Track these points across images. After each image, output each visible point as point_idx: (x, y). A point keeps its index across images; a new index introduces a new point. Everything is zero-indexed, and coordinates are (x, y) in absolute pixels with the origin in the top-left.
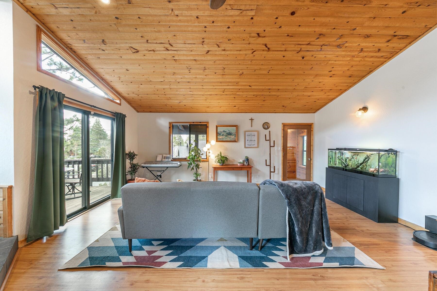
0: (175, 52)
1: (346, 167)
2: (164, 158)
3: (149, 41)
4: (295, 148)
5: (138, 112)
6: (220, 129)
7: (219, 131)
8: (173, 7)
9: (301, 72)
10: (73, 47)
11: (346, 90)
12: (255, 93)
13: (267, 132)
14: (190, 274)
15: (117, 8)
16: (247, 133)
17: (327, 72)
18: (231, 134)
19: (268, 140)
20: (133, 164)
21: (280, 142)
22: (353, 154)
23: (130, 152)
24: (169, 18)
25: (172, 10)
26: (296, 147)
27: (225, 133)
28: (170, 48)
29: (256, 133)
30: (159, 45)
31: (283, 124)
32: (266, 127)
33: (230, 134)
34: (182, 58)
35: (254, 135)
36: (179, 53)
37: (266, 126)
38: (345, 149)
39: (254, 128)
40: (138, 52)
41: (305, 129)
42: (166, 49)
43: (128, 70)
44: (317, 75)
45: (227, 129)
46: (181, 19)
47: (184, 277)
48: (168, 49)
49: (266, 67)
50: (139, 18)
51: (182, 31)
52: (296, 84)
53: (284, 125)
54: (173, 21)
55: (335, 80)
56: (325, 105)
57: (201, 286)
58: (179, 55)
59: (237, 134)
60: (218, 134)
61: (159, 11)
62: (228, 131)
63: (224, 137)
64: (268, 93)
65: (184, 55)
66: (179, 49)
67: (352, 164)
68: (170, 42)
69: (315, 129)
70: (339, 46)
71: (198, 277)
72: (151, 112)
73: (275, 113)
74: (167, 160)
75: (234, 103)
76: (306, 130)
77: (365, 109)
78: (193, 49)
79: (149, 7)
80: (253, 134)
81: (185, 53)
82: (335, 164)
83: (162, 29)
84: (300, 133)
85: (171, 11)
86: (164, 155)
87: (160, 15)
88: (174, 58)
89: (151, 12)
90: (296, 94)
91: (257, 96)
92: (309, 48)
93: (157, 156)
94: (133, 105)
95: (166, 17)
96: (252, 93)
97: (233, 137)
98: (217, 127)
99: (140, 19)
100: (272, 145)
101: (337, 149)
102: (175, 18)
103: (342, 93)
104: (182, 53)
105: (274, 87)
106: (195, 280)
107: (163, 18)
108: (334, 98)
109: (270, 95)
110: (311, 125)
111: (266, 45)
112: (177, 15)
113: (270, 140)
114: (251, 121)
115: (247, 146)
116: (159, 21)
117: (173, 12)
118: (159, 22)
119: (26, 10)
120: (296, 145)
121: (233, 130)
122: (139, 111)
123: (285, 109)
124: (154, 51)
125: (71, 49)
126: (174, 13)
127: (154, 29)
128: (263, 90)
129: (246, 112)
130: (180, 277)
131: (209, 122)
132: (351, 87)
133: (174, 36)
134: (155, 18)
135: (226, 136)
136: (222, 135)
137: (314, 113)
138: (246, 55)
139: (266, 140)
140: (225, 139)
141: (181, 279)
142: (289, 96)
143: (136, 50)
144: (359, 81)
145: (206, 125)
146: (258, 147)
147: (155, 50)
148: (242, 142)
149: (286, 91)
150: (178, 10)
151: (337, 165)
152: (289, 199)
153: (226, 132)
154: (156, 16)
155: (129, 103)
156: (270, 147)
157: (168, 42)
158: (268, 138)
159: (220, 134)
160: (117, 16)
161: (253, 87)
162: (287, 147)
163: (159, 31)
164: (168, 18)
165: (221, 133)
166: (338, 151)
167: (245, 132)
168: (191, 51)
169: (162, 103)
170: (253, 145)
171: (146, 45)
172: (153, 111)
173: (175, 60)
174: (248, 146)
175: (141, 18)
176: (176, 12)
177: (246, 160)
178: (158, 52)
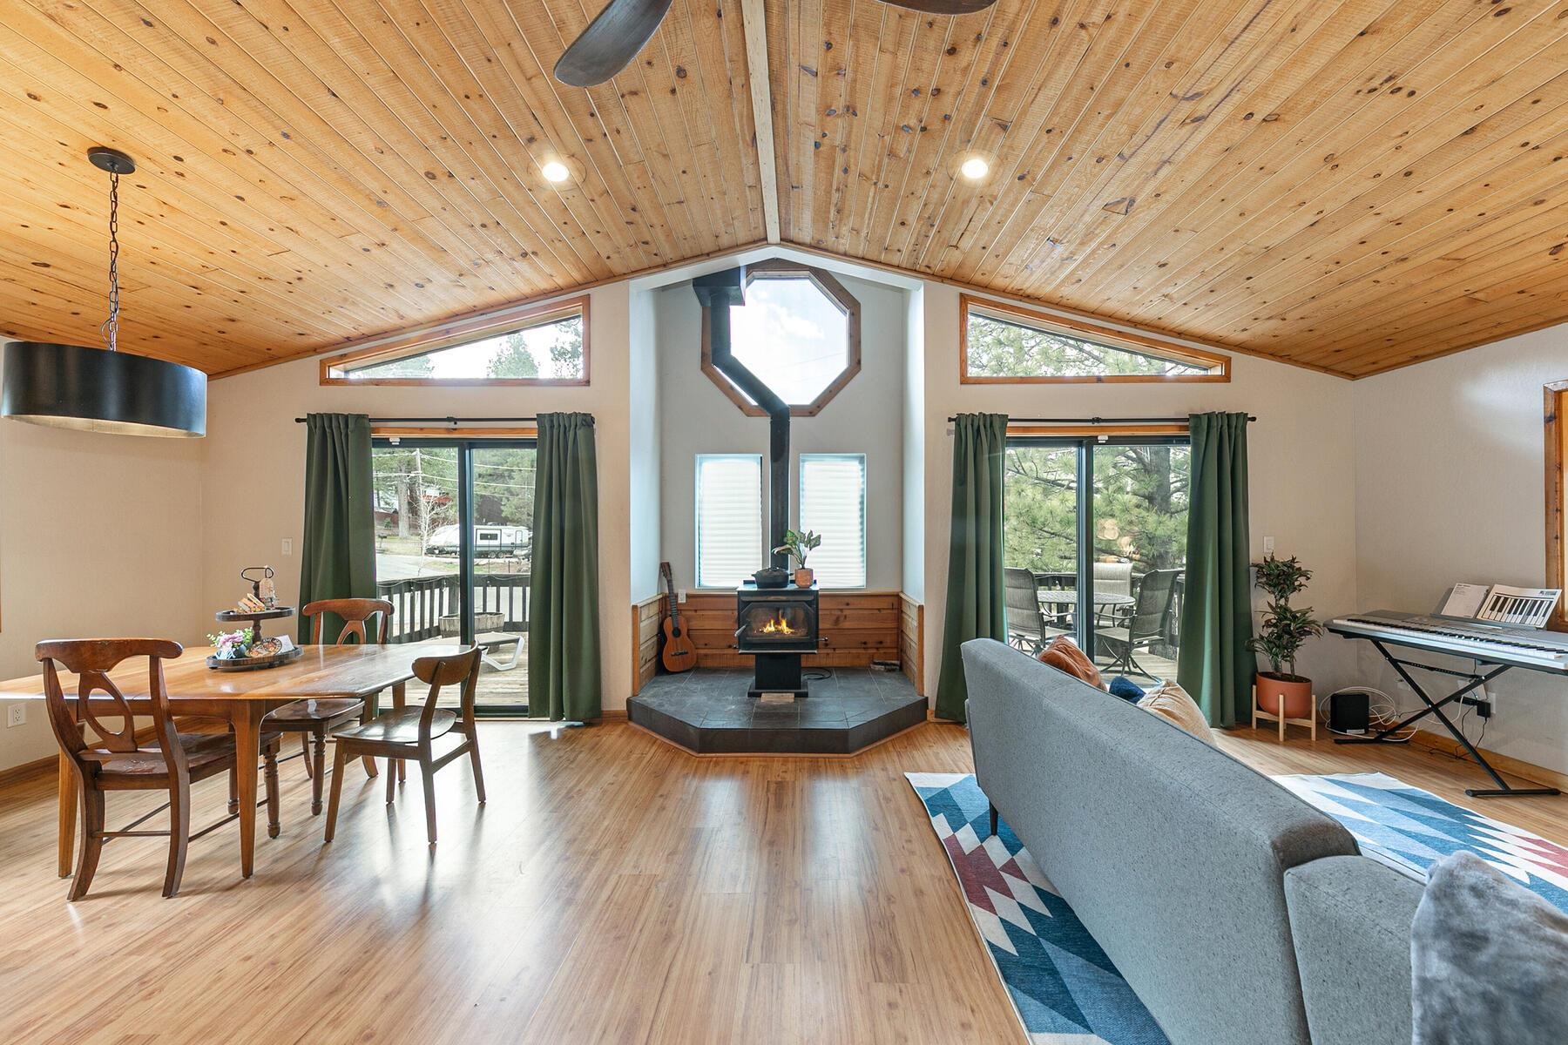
0: (1237, 97)
2: (1500, 604)
3: (1126, 153)
5: (1354, 377)
8: (1077, 19)
10: (1029, 291)
14: (980, 983)
15: (1002, 160)
20: (1286, 609)
23: (1272, 559)
24: (1100, 49)
25: (1082, 26)
28: (1203, 107)
30: (1160, 134)
34: (1288, 87)
36: (1250, 86)
40: (1132, 202)
42: (1193, 121)
43: (1164, 265)
46: (1127, 12)
47: (960, 968)
48: (1198, 114)
50: (1049, 131)
51: (1173, 29)
54: (1117, 42)
57: (943, 1020)
58: (1262, 92)
61: (1062, 69)
65: (1279, 74)
66: (1234, 76)
68: (1181, 94)
71: (975, 1008)
72: (1417, 359)
74: (1516, 619)
78: (1290, 17)
79: (1039, 89)
81: (1273, 63)
83: (1118, 92)
85: (1083, 33)
86: (1499, 589)
87: (1076, 74)
88: (1258, 117)
89: (1052, 93)
93: (1451, 590)
94: (1308, 358)
95: (1092, 58)
99: (1054, 132)
102: (1112, 32)
104: (1262, 75)
106: (962, 999)
107: (1085, 71)
112: (1109, 17)
116: (1089, 86)
117: (1090, 28)
118: (1092, 88)
119: (940, 280)
122: (1355, 372)
124: (1168, 161)
125: (1028, 296)
126: (1093, 23)
127: (1102, 115)
130: (955, 957)
133: (1169, 65)
134: (1075, 92)
141: (950, 962)
143: (1124, 199)
147: (1165, 158)
150: (1093, 7)
154: (1069, 86)
155: (1281, 357)
157: (1174, 101)
160: (1018, 175)
163: (1119, 105)
164: (1096, 55)
168: (1293, 30)
169: (1432, 302)
171: (1131, 168)
172: (1428, 351)
173: (1269, 119)
175: (1053, 128)
176: (1097, 16)
178: (1182, 154)
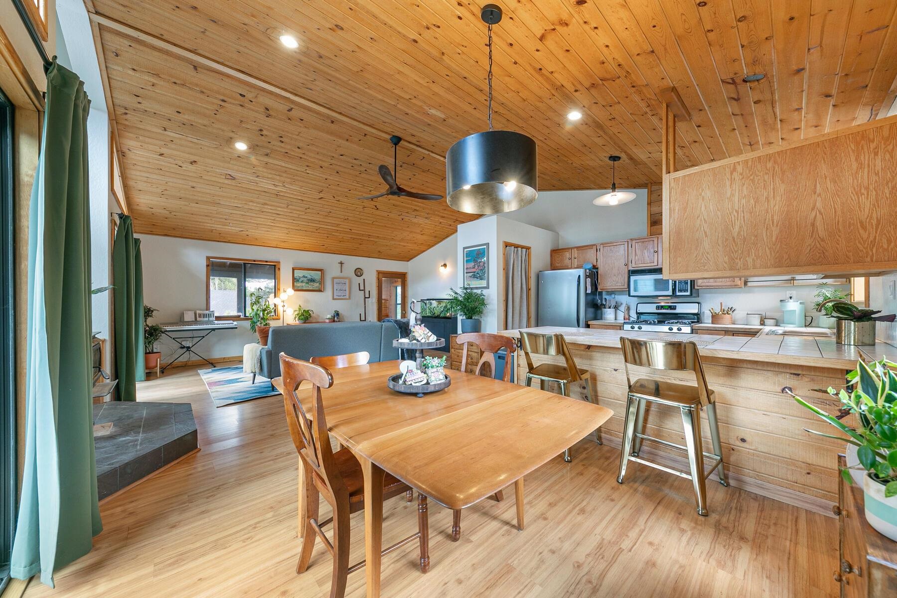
1: (433, 314)
2: (200, 316)
3: (259, 177)
4: (387, 300)
6: (298, 274)
7: (297, 275)
9: (400, 228)
11: (433, 246)
12: (353, 236)
13: (360, 280)
16: (335, 280)
17: (419, 231)
18: (314, 281)
19: (363, 290)
21: (374, 293)
22: (437, 303)
26: (389, 299)
27: (305, 279)
29: (347, 281)
31: (377, 271)
32: (359, 274)
33: (312, 280)
35: (345, 283)
37: (359, 272)
38: (433, 300)
39: (343, 274)
41: (399, 278)
43: (193, 188)
44: (411, 232)
45: (309, 274)
49: (371, 219)
52: (395, 235)
53: (379, 272)
55: (425, 237)
56: (417, 256)
59: (322, 281)
60: (295, 280)
62: (309, 277)
63: (304, 286)
64: (367, 238)
67: (437, 312)
69: (409, 278)
70: (426, 218)
72: (166, 235)
73: (369, 257)
74: (206, 319)
75: (323, 242)
76: (400, 280)
77: (445, 265)
80: (343, 282)
82: (426, 314)
84: (393, 283)
86: (198, 312)
90: (393, 242)
91: (354, 239)
92: (407, 214)
93: (183, 314)
96: (350, 236)
97: (318, 284)
98: (293, 270)
100: (367, 296)
101: (428, 300)
103: (430, 247)
105: (374, 235)
108: (424, 251)
109: (368, 240)
110: (405, 275)
111: (376, 206)
113: (364, 290)
114: (340, 264)
115: (335, 297)
120: (389, 297)
121: (316, 275)
123: (381, 255)
128: (363, 234)
129: (335, 254)
131: (281, 261)
132: (436, 244)
135: (307, 283)
136: (302, 282)
137: (408, 261)
138: (357, 208)
139: (360, 290)
140: (306, 287)
142: (387, 244)
143: (234, 178)
144: (441, 241)
145: (275, 265)
146: (350, 298)
148: (328, 292)
149: (384, 239)
151: (428, 315)
152: (401, 329)
153: (307, 277)
156: (365, 298)
158: (362, 288)
159: (298, 281)
161: (353, 231)
162: (382, 299)
165: (300, 279)
166: (428, 301)
167: (333, 278)
170: (343, 296)
174: (338, 297)
177: (335, 314)
